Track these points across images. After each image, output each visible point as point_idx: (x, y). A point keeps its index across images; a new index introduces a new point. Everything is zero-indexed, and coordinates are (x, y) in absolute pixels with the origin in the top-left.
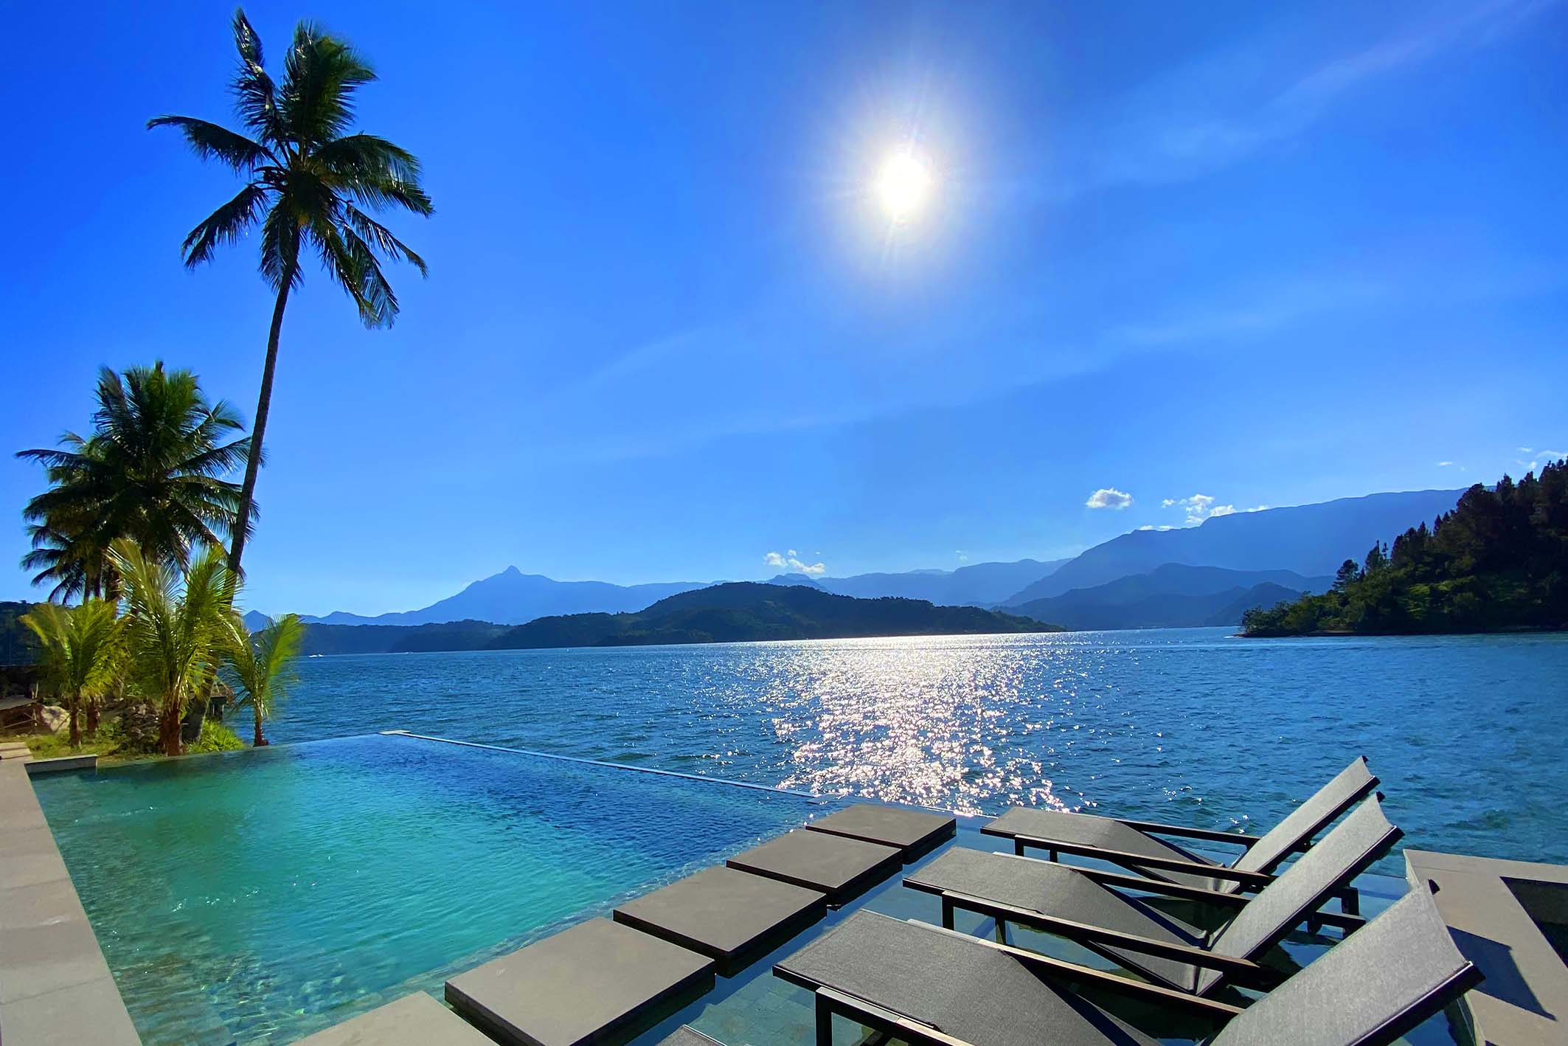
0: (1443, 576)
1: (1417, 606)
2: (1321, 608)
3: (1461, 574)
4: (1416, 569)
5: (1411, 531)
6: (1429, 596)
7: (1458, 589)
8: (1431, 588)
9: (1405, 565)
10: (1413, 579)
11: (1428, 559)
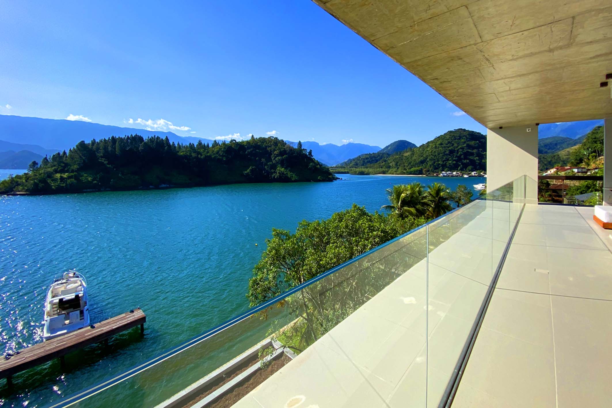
0: (66, 172)
1: (54, 183)
3: (72, 171)
5: (60, 153)
6: (59, 179)
7: (69, 177)
8: (61, 176)
11: (62, 164)
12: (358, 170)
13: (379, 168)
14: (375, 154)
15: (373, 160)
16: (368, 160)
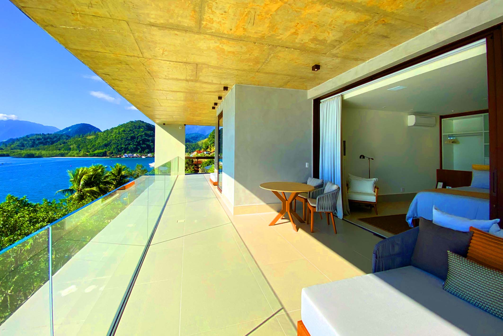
12: (24, 152)
13: (56, 150)
14: (51, 134)
15: (48, 142)
16: (40, 141)
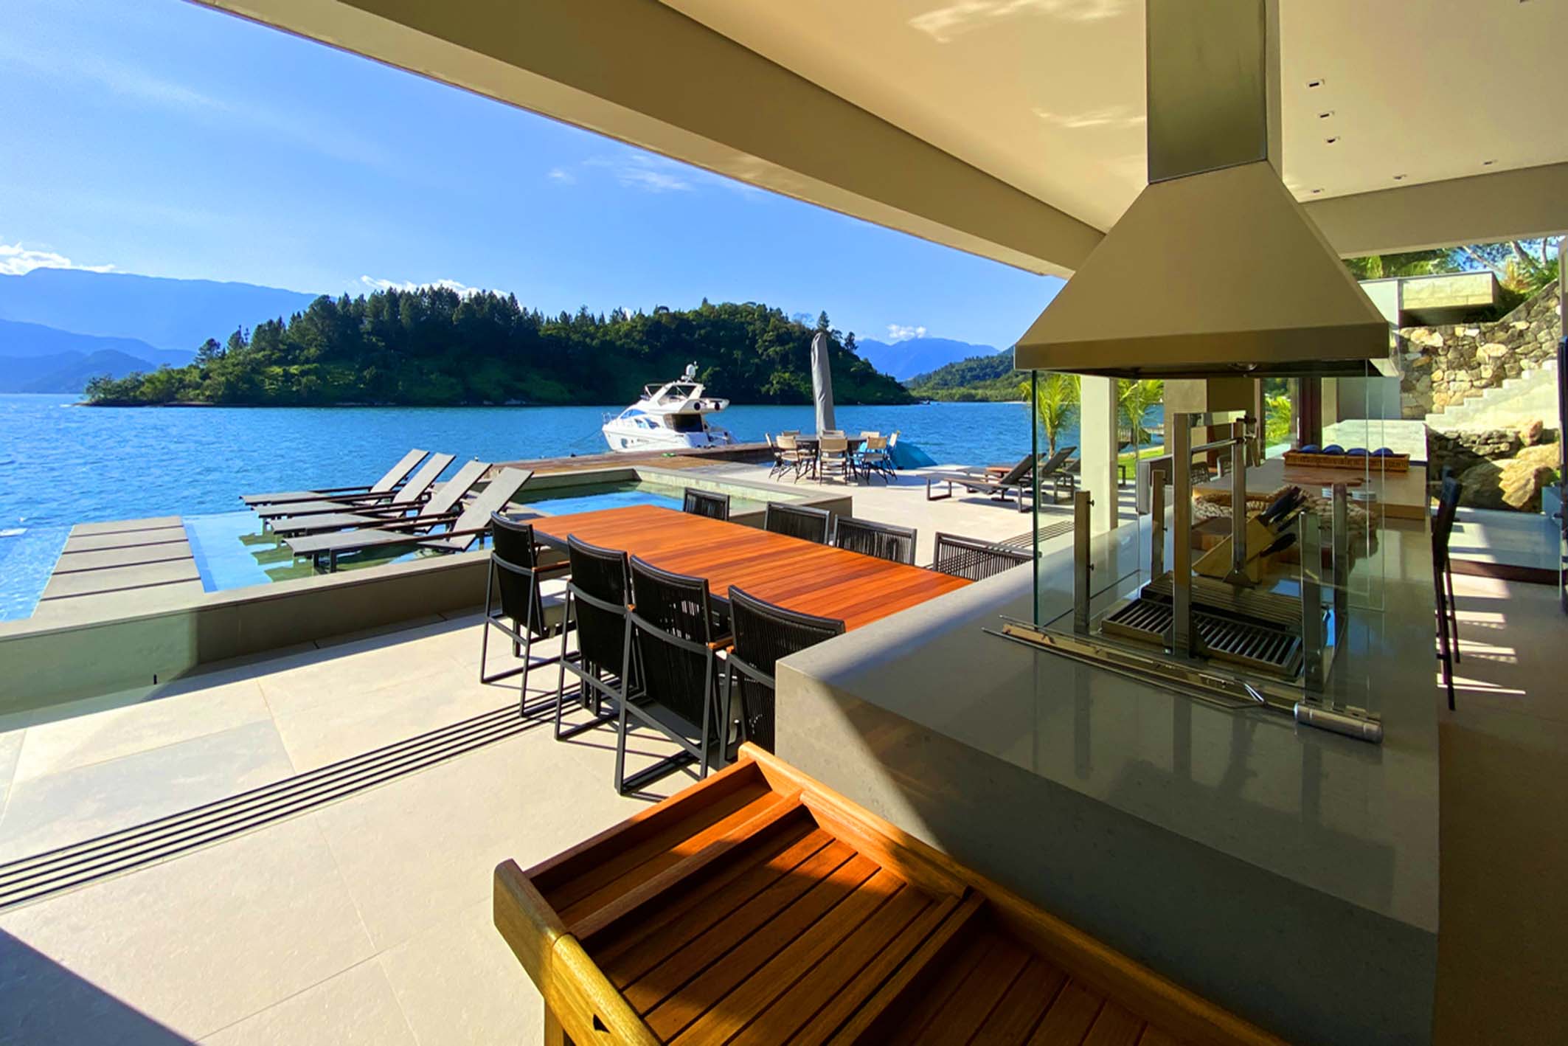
0: (293, 362)
1: (272, 384)
2: (181, 381)
3: (307, 361)
4: (273, 354)
5: (271, 323)
6: (282, 376)
7: (303, 373)
8: (284, 370)
9: (264, 349)
10: (270, 362)
11: (281, 347)
